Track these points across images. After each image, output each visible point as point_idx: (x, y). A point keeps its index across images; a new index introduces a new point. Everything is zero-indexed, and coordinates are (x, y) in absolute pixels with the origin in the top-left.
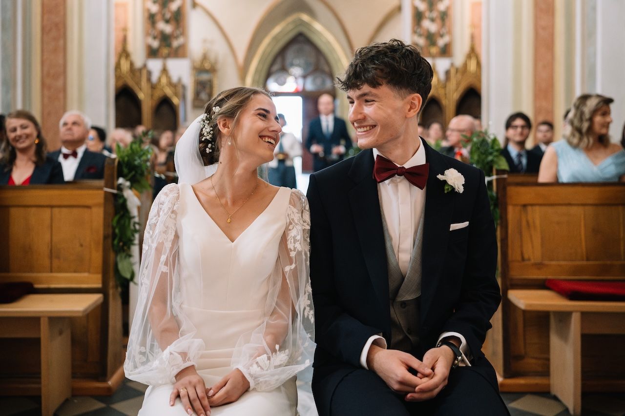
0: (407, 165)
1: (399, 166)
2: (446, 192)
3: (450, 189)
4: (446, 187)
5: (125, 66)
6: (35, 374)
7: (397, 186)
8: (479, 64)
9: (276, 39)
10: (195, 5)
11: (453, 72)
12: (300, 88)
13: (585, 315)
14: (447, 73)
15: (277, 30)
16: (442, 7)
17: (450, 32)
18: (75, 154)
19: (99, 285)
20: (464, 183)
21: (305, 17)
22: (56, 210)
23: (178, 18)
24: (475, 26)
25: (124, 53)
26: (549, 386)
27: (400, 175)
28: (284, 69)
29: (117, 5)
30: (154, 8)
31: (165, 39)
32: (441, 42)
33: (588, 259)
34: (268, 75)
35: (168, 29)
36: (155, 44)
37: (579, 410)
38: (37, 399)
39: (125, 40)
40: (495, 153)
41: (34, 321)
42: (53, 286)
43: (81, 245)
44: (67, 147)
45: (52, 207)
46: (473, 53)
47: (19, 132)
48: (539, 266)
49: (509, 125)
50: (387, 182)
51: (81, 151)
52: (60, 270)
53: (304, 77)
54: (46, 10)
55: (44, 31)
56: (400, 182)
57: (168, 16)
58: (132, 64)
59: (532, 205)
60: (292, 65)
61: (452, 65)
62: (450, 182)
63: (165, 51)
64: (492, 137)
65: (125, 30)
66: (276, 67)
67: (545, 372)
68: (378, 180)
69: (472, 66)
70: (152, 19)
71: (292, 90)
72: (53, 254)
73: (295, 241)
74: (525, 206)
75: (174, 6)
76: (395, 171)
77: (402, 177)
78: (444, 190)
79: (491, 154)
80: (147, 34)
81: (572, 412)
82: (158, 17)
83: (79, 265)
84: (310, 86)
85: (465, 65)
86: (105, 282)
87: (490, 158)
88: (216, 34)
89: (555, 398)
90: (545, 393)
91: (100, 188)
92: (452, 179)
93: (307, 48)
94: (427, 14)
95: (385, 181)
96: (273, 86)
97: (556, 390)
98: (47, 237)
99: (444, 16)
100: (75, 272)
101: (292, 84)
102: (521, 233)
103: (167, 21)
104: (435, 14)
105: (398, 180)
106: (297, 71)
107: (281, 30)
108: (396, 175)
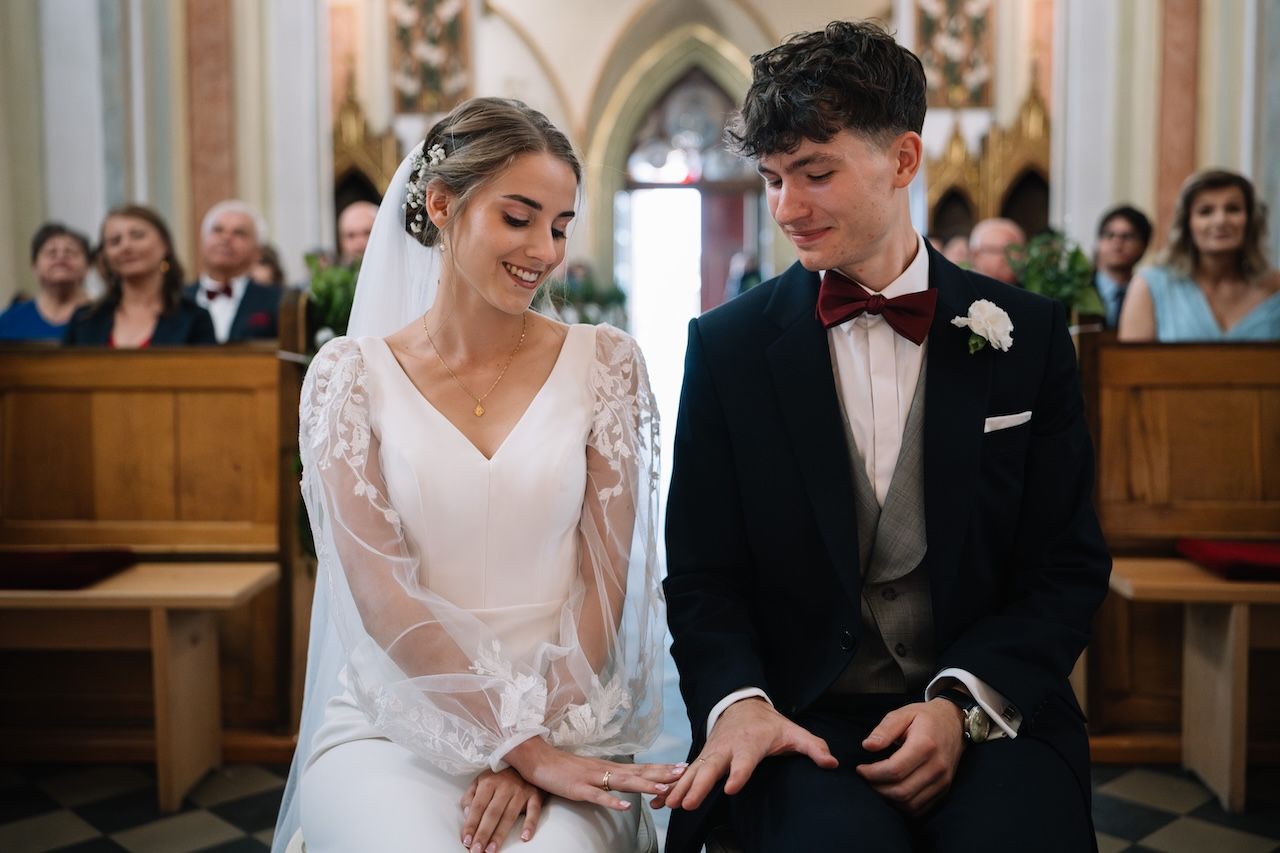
0: (890, 293)
1: (872, 293)
2: (972, 352)
3: (981, 346)
4: (972, 342)
5: (352, 130)
6: (144, 719)
7: (867, 335)
8: (1046, 124)
9: (648, 76)
10: (488, 10)
11: (993, 140)
12: (696, 175)
13: (1257, 610)
14: (984, 141)
15: (649, 59)
16: (974, 8)
17: (990, 59)
18: (227, 291)
19: (271, 546)
20: (1011, 328)
21: (705, 34)
22: (185, 398)
23: (454, 36)
24: (1041, 45)
25: (349, 104)
26: (1178, 752)
27: (873, 312)
28: (663, 136)
29: (335, 12)
30: (408, 16)
31: (430, 77)
32: (973, 79)
33: (1265, 498)
34: (633, 147)
35: (434, 55)
36: (411, 86)
37: (1240, 802)
38: (148, 767)
39: (350, 81)
40: (1077, 281)
41: (137, 615)
42: (183, 547)
43: (237, 468)
44: (212, 277)
45: (175, 390)
46: (1036, 100)
47: (126, 242)
48: (1164, 509)
49: (1103, 229)
50: (845, 326)
51: (239, 287)
52: (195, 516)
53: (704, 150)
54: (194, 18)
55: (192, 58)
56: (873, 327)
57: (435, 29)
58: (366, 128)
59: (1153, 387)
60: (679, 129)
61: (994, 124)
62: (976, 329)
63: (429, 100)
64: (1070, 247)
65: (350, 59)
66: (648, 132)
67: (1172, 724)
68: (826, 323)
69: (1033, 126)
70: (403, 37)
71: (681, 178)
72: (181, 484)
73: (613, 439)
74: (1136, 390)
75: (446, 12)
76: (863, 304)
77: (879, 317)
78: (968, 348)
79: (1068, 281)
80: (395, 67)
81: (1225, 803)
82: (417, 33)
83: (232, 507)
84: (715, 169)
85: (1019, 126)
86: (283, 539)
87: (1066, 290)
88: (528, 69)
89: (1192, 777)
90: (1171, 767)
91: (271, 354)
92: (980, 322)
93: (709, 97)
94: (943, 24)
95: (842, 326)
96: (641, 170)
97: (1193, 760)
98: (168, 449)
99: (979, 29)
100: (226, 518)
101: (678, 164)
102: (1126, 444)
103: (434, 41)
104: (961, 24)
105: (870, 323)
106: (689, 139)
107: (656, 59)
108: (866, 313)
